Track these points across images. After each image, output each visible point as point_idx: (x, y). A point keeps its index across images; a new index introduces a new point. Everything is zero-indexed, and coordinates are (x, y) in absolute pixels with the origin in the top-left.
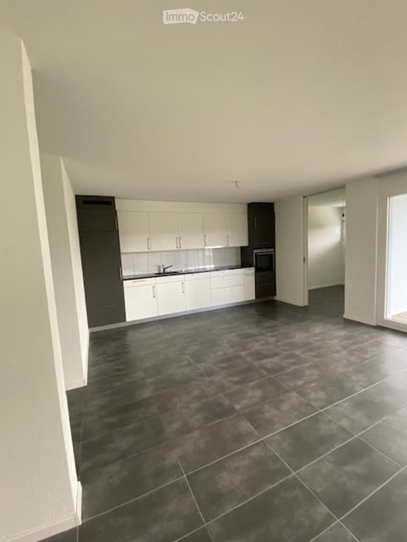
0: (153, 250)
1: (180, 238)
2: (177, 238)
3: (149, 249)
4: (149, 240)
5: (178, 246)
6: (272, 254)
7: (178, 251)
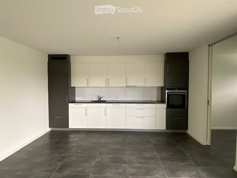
0: (90, 86)
1: (108, 79)
2: (106, 79)
3: (88, 85)
4: (89, 80)
5: (107, 85)
6: (185, 95)
7: (106, 87)
